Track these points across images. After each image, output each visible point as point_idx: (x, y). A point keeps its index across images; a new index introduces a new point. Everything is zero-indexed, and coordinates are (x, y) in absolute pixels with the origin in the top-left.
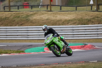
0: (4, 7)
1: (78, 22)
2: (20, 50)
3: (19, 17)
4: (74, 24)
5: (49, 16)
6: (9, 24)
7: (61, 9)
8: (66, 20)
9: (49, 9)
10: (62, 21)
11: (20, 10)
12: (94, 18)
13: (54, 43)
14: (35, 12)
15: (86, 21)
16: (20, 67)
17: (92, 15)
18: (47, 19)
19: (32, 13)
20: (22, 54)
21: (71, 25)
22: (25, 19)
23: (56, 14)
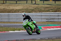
1: (25, 11)
5: (5, 7)
8: (17, 10)
15: (30, 10)
23: (9, 5)
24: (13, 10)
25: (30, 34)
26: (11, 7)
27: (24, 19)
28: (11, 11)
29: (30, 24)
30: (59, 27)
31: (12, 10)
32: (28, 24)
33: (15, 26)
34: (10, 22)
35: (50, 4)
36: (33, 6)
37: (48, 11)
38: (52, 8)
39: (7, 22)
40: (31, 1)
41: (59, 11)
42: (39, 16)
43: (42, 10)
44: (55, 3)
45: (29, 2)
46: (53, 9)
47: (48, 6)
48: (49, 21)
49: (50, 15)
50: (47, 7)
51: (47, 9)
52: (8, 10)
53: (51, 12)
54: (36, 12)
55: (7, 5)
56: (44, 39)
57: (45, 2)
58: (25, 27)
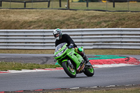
4: (39, 27)
8: (25, 22)
10: (20, 23)
12: (68, 20)
13: (68, 57)
15: (57, 24)
17: (64, 15)
23: (7, 12)
24: (18, 22)
25: (72, 77)
27: (57, 43)
28: (13, 25)
29: (71, 53)
30: (122, 62)
31: (14, 22)
32: (68, 54)
33: (21, 58)
34: (10, 51)
35: (101, 8)
36: (63, 14)
37: (97, 25)
38: (107, 17)
39: (3, 51)
40: (58, 3)
41: (122, 25)
42: (77, 35)
43: (83, 23)
44: (114, 6)
45: (55, 4)
46: (109, 21)
47: (97, 14)
48: (100, 47)
49: (102, 35)
50: (95, 17)
51: (96, 21)
52: (6, 22)
53: (105, 27)
54: (71, 28)
55: (4, 11)
56: (89, 89)
57: (90, 4)
58: (60, 60)
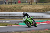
0: (9, 3)
1: (45, 10)
2: (16, 24)
3: (16, 8)
4: (43, 11)
5: (31, 7)
6: (11, 11)
7: (36, 4)
8: (39, 9)
9: (30, 4)
10: (37, 10)
11: (16, 4)
13: (28, 21)
14: (24, 5)
15: (49, 10)
16: (16, 32)
18: (30, 9)
19: (22, 6)
20: (17, 26)
21: (41, 11)
22: (19, 9)
26: (35, 7)
27: (24, 16)
58: (25, 22)
